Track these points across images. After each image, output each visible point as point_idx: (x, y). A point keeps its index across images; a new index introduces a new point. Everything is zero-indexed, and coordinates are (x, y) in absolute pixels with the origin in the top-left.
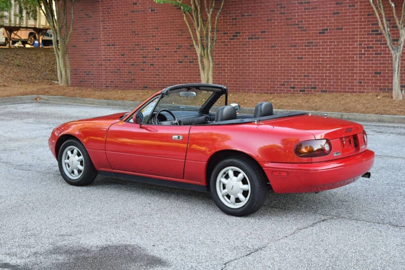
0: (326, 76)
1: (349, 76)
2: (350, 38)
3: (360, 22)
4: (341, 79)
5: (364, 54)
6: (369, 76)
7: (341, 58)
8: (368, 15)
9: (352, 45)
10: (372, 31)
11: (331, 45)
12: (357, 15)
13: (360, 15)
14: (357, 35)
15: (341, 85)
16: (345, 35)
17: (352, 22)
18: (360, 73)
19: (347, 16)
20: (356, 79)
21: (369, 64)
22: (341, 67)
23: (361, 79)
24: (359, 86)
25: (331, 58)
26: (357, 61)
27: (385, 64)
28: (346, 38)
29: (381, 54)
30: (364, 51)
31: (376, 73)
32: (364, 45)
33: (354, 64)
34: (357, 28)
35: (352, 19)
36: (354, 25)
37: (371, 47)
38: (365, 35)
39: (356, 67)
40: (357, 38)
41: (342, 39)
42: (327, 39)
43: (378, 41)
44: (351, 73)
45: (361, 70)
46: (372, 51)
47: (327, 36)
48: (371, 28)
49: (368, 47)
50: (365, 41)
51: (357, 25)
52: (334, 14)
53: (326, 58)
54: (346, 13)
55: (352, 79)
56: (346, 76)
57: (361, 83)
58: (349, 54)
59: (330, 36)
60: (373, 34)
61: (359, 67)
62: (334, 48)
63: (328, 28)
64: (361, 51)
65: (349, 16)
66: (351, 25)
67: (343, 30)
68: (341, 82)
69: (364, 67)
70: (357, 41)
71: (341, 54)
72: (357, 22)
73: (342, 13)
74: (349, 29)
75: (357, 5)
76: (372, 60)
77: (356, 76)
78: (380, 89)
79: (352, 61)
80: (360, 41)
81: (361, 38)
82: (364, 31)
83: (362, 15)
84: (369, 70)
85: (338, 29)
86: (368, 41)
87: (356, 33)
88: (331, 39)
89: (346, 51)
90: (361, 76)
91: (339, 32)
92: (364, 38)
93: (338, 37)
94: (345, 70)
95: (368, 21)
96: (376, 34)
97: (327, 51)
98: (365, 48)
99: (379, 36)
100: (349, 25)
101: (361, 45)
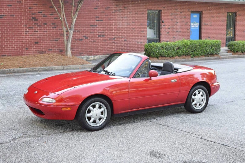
0: (5, 46)
1: (20, 45)
2: (19, 22)
3: (25, 12)
4: (15, 47)
5: (28, 32)
6: (31, 45)
7: (14, 34)
8: (30, 8)
9: (20, 26)
10: (32, 18)
11: (7, 26)
12: (23, 8)
13: (25, 8)
14: (23, 20)
15: (15, 51)
16: (16, 20)
17: (20, 12)
18: (26, 43)
19: (16, 8)
20: (24, 47)
21: (31, 37)
22: (14, 40)
23: (27, 47)
24: (26, 51)
25: (7, 34)
26: (24, 36)
27: (40, 37)
28: (17, 22)
29: (38, 32)
30: (28, 30)
31: (35, 43)
32: (28, 26)
33: (22, 38)
34: (23, 16)
35: (20, 10)
36: (22, 14)
37: (32, 28)
38: (28, 20)
39: (24, 39)
40: (23, 22)
41: (14, 22)
42: (4, 22)
43: (36, 24)
44: (21, 43)
45: (27, 41)
46: (33, 30)
47: (4, 20)
48: (31, 16)
49: (30, 28)
50: (28, 24)
51: (23, 14)
52: (8, 6)
53: (4, 34)
54: (16, 6)
55: (21, 47)
56: (17, 45)
57: (27, 49)
58: (19, 32)
59: (6, 20)
60: (33, 20)
61: (26, 39)
62: (9, 28)
63: (5, 15)
64: (26, 30)
65: (18, 8)
66: (20, 14)
67: (15, 17)
68: (15, 49)
69: (28, 39)
70: (23, 24)
71: (14, 32)
72: (23, 12)
73: (13, 6)
74: (19, 16)
75: (23, 2)
76: (33, 35)
77: (24, 45)
78: (38, 52)
79: (21, 36)
80: (25, 24)
81: (25, 22)
82: (28, 18)
83: (26, 8)
84: (32, 41)
85: (11, 16)
86: (30, 24)
87: (22, 19)
88: (7, 22)
89: (17, 30)
90: (27, 45)
91: (12, 18)
92: (28, 22)
93: (11, 21)
94: (17, 42)
95: (30, 12)
96: (35, 20)
97: (4, 30)
98: (28, 28)
99: (36, 21)
100: (19, 14)
101: (26, 26)
